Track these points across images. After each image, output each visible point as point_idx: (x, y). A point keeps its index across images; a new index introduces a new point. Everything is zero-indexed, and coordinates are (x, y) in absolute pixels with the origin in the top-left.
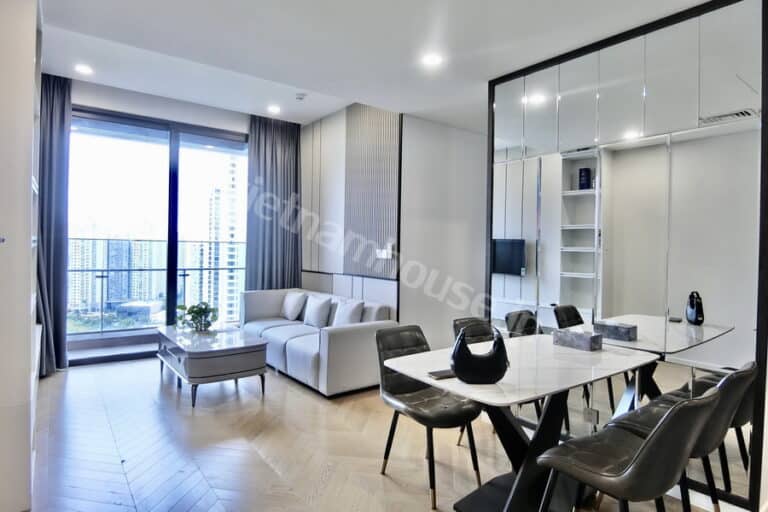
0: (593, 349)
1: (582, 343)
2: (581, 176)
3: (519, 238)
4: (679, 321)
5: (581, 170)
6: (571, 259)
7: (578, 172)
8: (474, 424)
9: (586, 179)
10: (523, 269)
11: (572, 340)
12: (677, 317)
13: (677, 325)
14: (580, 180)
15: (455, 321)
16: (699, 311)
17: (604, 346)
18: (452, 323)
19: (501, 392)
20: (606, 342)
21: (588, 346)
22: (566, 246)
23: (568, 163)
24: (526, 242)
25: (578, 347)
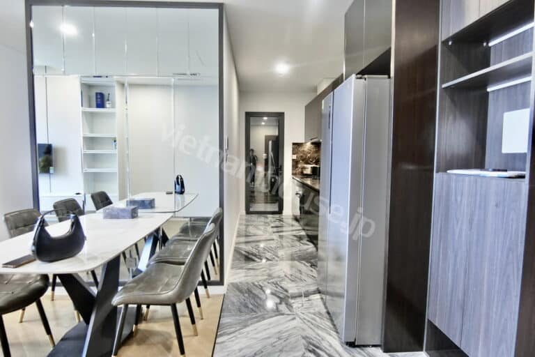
0: (133, 217)
1: (125, 214)
2: (97, 98)
3: (47, 143)
4: (171, 193)
5: (97, 94)
6: (92, 159)
7: (95, 95)
8: (42, 299)
9: (101, 101)
10: (51, 168)
11: (118, 214)
12: (170, 191)
13: (170, 195)
14: (97, 101)
15: (5, 215)
16: (183, 186)
17: (139, 214)
18: (3, 218)
19: (82, 261)
20: (140, 212)
21: (130, 215)
22: (88, 149)
23: (87, 87)
24: (53, 146)
25: (124, 217)
